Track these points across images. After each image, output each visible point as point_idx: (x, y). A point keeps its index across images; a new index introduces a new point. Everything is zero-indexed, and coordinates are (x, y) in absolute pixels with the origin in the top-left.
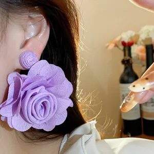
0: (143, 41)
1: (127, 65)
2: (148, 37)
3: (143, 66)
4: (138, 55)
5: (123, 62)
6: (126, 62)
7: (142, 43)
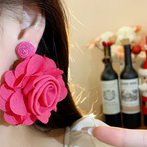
0: (121, 41)
1: (107, 64)
2: (125, 38)
3: (121, 64)
4: (116, 54)
5: (104, 61)
6: (106, 61)
7: (120, 43)
